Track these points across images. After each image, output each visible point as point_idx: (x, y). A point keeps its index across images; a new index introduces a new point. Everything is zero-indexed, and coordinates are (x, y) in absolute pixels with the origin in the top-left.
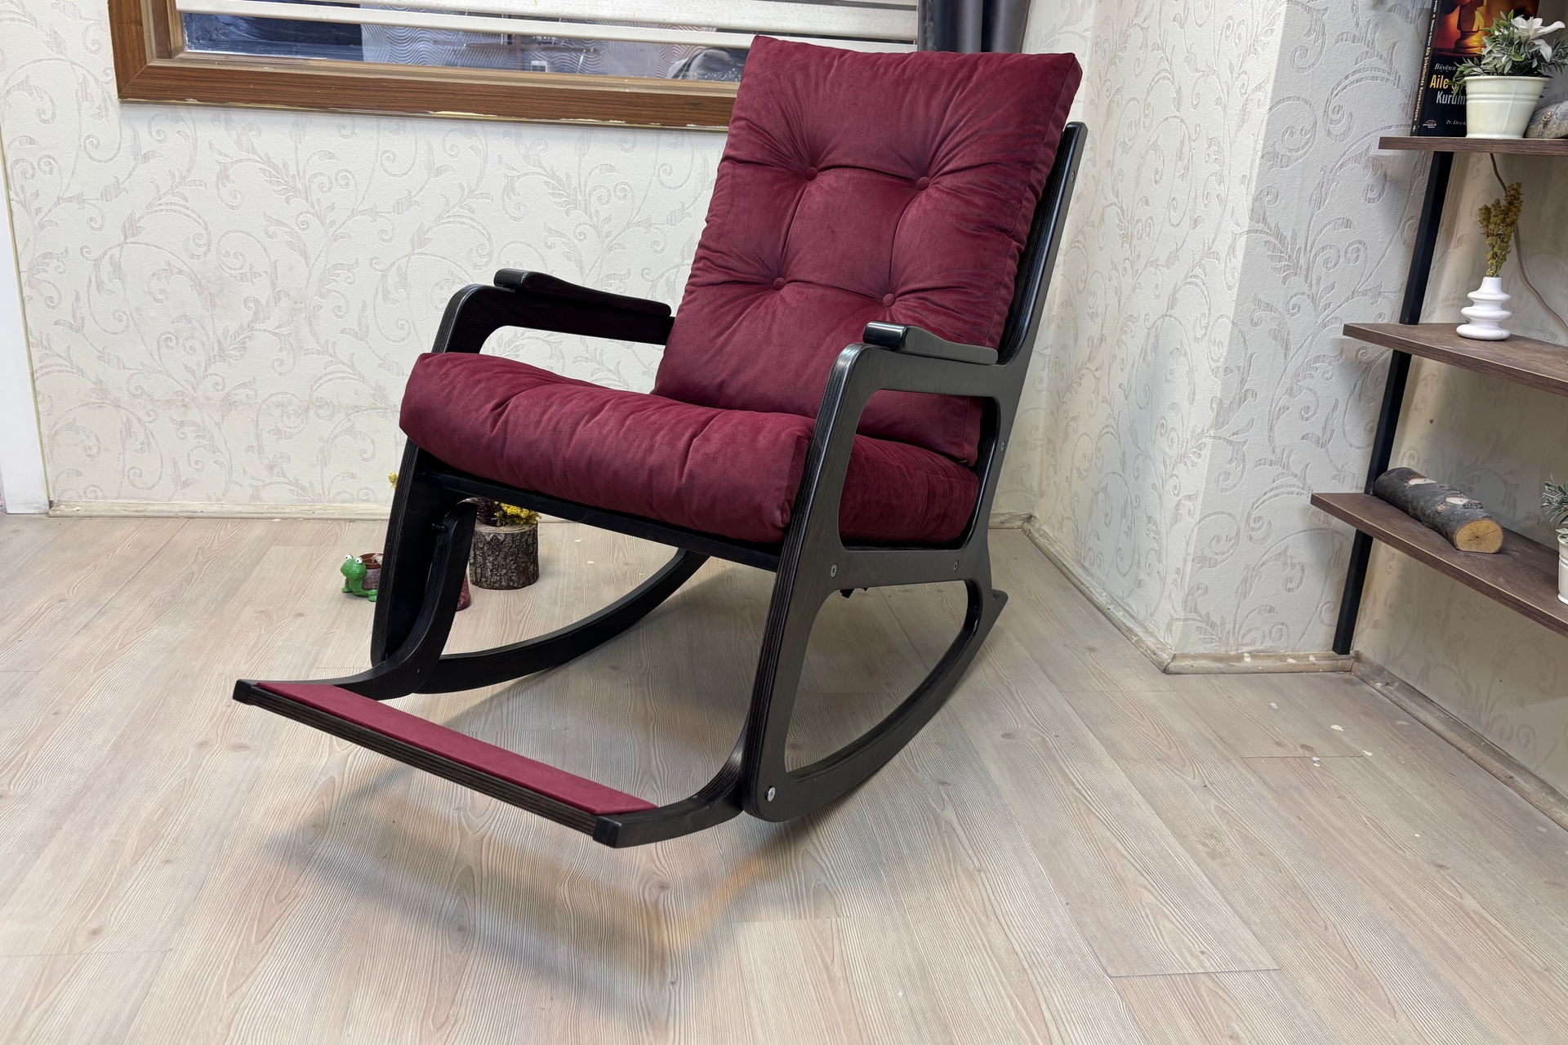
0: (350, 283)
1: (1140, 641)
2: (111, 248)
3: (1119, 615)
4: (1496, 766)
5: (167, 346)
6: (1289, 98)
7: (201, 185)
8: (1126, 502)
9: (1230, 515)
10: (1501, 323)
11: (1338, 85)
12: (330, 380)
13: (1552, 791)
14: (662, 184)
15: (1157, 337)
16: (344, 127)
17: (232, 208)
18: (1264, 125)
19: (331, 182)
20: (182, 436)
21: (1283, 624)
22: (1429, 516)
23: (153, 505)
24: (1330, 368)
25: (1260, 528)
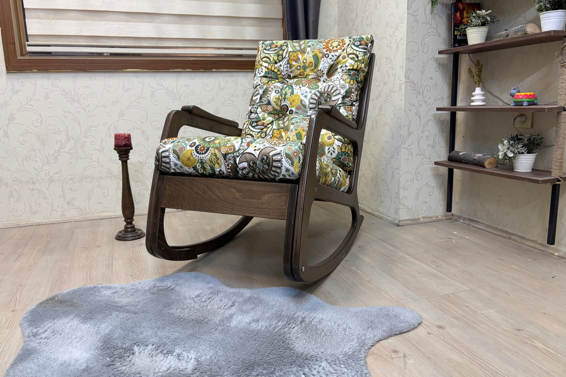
0: (96, 132)
1: (386, 219)
2: (4, 126)
3: (377, 213)
4: (504, 235)
5: (26, 161)
6: (411, 42)
7: (38, 101)
8: (373, 177)
9: (410, 172)
10: (483, 101)
11: (424, 37)
12: (90, 168)
13: (524, 238)
14: (205, 90)
15: (376, 122)
16: (92, 77)
17: (51, 108)
18: (405, 50)
19: (88, 97)
20: (33, 195)
21: (430, 207)
22: (472, 161)
23: (22, 222)
24: (433, 123)
25: (419, 176)
